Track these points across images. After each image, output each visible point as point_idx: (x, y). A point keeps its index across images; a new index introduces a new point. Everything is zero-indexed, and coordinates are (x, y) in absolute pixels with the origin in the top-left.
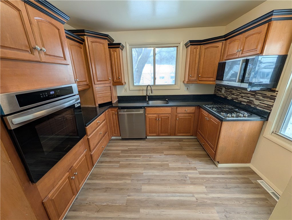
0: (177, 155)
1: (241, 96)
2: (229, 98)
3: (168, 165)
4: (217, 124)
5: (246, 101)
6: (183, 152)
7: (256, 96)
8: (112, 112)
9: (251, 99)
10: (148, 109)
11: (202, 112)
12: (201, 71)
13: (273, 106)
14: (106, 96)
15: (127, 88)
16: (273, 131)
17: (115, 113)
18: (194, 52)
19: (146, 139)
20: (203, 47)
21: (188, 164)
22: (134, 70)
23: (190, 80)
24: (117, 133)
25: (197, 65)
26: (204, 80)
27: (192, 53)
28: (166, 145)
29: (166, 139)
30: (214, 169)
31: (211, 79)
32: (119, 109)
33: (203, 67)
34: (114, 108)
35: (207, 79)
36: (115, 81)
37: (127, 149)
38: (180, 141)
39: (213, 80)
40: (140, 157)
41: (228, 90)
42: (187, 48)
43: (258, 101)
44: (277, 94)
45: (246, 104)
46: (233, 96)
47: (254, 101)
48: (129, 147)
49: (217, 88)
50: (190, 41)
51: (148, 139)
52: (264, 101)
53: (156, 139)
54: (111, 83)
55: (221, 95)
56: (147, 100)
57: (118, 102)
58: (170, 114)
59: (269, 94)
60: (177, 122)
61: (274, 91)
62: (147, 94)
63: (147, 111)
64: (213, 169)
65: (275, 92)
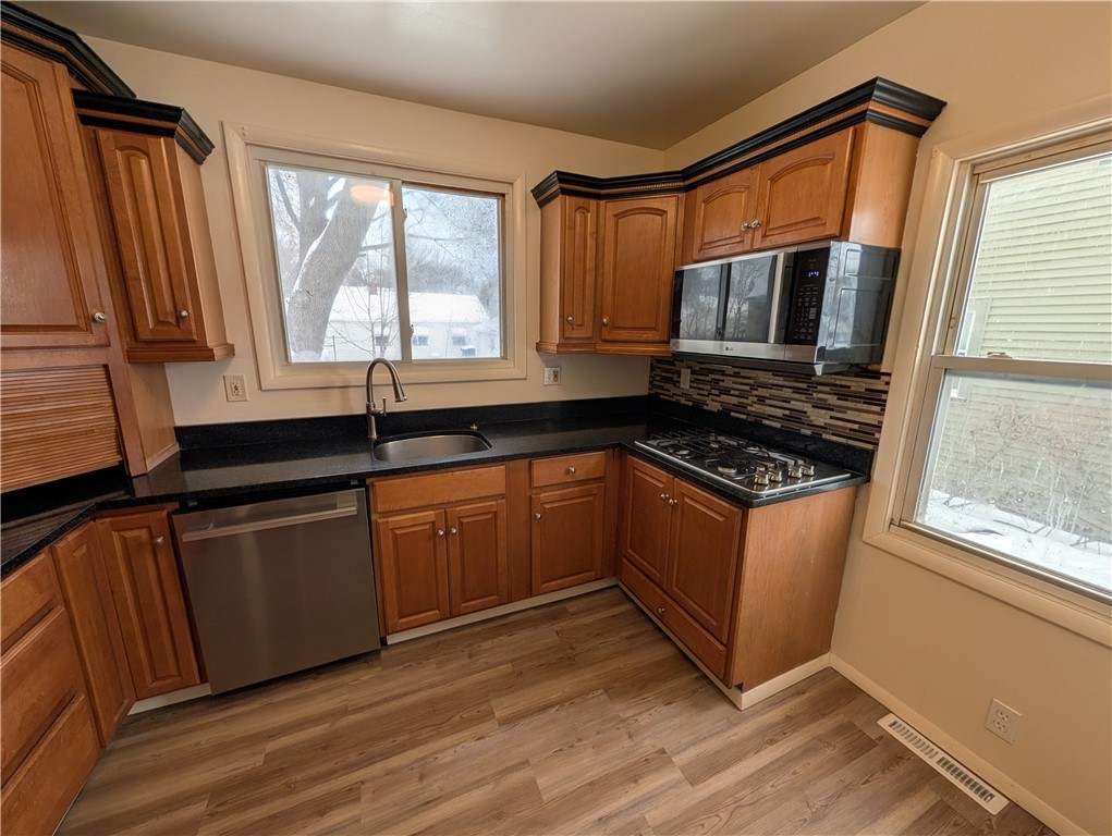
0: (559, 703)
1: (756, 396)
2: (713, 405)
3: (531, 788)
4: (721, 519)
5: (779, 413)
6: (586, 676)
7: (815, 395)
8: (124, 540)
9: (794, 405)
10: (382, 487)
11: (637, 472)
12: (608, 300)
13: (880, 427)
14: (72, 435)
15: (240, 379)
16: (892, 519)
17: (152, 537)
18: (578, 222)
19: (384, 654)
20: (610, 208)
21: (627, 743)
22: (286, 299)
23: (571, 338)
24: (174, 671)
25: (590, 280)
26: (621, 338)
27: (568, 227)
28: (497, 656)
29: (489, 625)
30: (731, 725)
31: (650, 335)
32: (184, 509)
33: (614, 286)
34: (146, 507)
35: (636, 335)
36: (145, 335)
37: (258, 760)
38: (554, 619)
39: (657, 338)
40: (357, 800)
41: (703, 378)
42: (541, 204)
43: (824, 412)
44: (888, 383)
45: (778, 425)
46: (724, 398)
47: (809, 414)
48: (271, 746)
49: (658, 371)
50: (558, 173)
51: (393, 652)
52: (845, 412)
53: (442, 638)
54: (108, 345)
55: (679, 398)
56: (375, 436)
57: (182, 461)
58: (503, 496)
59: (859, 385)
60: (536, 530)
61: (877, 375)
62: (368, 407)
63: (379, 500)
64: (729, 728)
65: (879, 378)
